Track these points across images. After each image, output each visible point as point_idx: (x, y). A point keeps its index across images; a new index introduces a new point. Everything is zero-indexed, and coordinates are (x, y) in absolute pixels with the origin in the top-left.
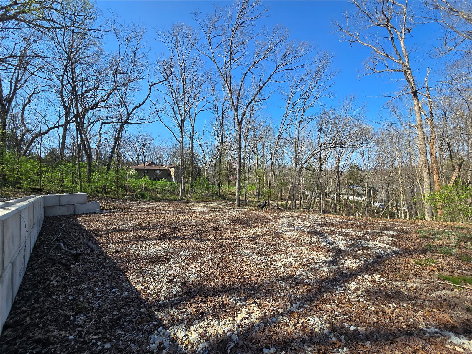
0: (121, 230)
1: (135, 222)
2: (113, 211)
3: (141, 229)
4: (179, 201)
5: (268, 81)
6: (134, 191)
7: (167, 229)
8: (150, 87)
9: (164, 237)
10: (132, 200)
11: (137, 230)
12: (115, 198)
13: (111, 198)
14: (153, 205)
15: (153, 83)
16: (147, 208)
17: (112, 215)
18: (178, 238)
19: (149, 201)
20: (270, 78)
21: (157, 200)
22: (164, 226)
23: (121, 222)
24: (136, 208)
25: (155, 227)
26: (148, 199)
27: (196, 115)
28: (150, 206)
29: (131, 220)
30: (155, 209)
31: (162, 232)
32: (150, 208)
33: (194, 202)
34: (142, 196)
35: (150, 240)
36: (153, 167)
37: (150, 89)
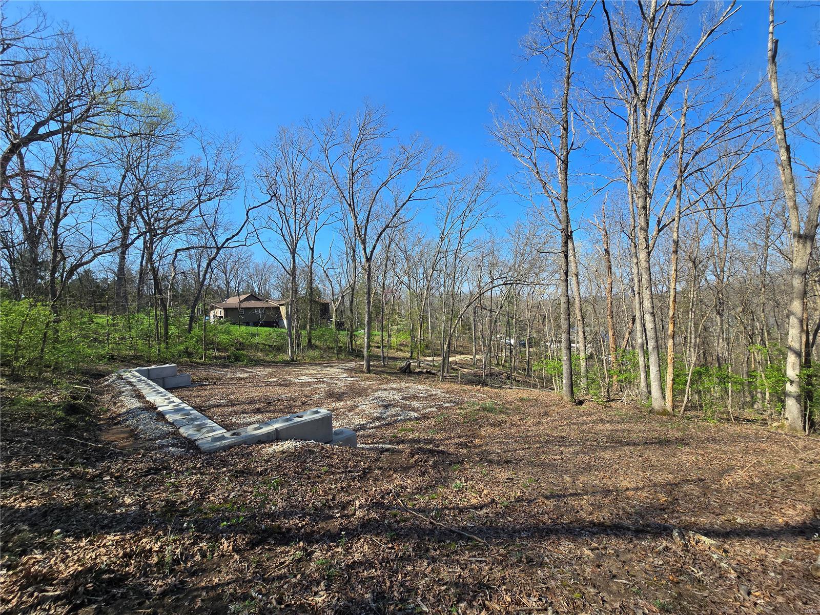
0: (220, 405)
1: (232, 397)
2: (204, 383)
3: (239, 404)
4: (287, 363)
5: (408, 200)
6: (226, 350)
7: (262, 404)
8: (248, 212)
9: (258, 411)
10: (225, 366)
11: (235, 405)
12: (202, 364)
13: (198, 363)
14: (251, 372)
15: (252, 207)
16: (243, 378)
17: (206, 389)
18: (270, 411)
19: (246, 366)
20: (410, 198)
21: (257, 363)
22: (260, 401)
23: (218, 398)
24: (230, 378)
25: (252, 402)
26: (245, 362)
27: (316, 231)
28: (246, 375)
29: (227, 395)
30: (253, 378)
31: (257, 406)
32: (246, 378)
33: (308, 364)
34: (237, 359)
35: (246, 413)
36: (253, 304)
37: (247, 214)
